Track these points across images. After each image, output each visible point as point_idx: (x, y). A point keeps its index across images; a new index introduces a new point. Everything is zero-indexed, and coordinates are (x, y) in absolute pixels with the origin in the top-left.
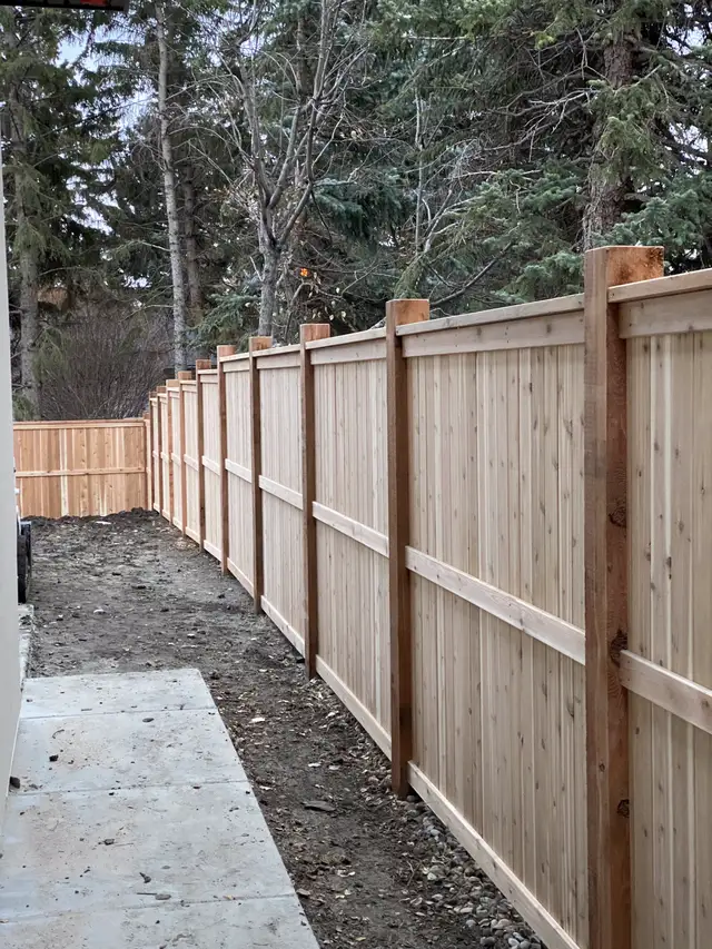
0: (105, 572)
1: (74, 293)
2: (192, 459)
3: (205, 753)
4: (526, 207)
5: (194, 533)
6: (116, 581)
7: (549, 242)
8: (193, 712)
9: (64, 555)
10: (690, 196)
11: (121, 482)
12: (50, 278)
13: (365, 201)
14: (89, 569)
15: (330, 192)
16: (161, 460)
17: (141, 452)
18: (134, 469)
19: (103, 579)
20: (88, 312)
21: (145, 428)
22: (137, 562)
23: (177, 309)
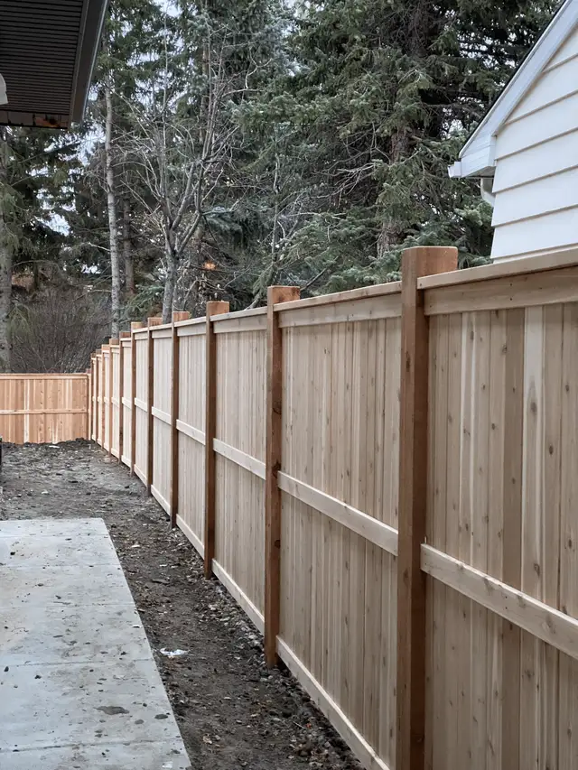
0: (52, 474)
1: (39, 280)
2: (116, 400)
3: (99, 553)
4: (334, 237)
5: (116, 452)
6: (59, 478)
7: (347, 260)
8: (94, 537)
9: (24, 463)
10: (432, 235)
11: (69, 419)
12: (21, 268)
13: (244, 223)
14: (41, 472)
15: (220, 216)
16: (97, 403)
17: (86, 398)
18: (79, 410)
19: (50, 477)
20: (50, 293)
21: (88, 380)
22: (74, 469)
23: (114, 293)
